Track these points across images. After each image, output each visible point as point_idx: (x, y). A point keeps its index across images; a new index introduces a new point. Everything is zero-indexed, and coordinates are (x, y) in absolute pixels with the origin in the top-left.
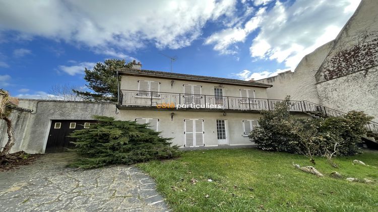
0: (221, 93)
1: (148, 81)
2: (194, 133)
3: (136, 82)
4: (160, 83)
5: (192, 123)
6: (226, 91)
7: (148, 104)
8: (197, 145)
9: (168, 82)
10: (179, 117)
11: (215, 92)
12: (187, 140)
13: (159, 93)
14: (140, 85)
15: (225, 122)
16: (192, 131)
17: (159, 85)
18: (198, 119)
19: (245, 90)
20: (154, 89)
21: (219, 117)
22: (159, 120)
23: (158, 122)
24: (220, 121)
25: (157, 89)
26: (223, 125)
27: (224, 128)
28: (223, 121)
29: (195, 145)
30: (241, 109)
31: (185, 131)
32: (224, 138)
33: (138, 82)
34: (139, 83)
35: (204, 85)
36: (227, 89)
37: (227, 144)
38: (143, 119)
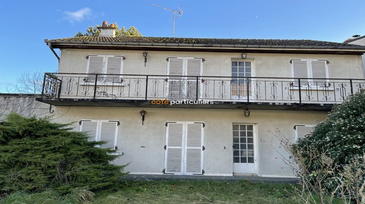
0: (249, 70)
1: (104, 56)
2: (185, 148)
3: (84, 58)
4: (124, 58)
5: (181, 130)
6: (258, 65)
7: (90, 95)
8: (188, 171)
9: (138, 55)
10: (156, 118)
11: (234, 70)
12: (169, 160)
13: (121, 77)
14: (90, 63)
15: (255, 129)
16: (181, 146)
17: (122, 62)
18: (192, 123)
19: (305, 63)
20: (113, 69)
21: (237, 117)
22: (119, 124)
23: (117, 127)
24: (243, 127)
25: (119, 69)
26: (251, 134)
27: (251, 140)
28: (251, 127)
29: (184, 171)
30: (277, 102)
31: (167, 144)
32: (251, 160)
33: (87, 58)
34: (89, 60)
35: (209, 57)
36: (260, 62)
37: (256, 172)
38: (93, 121)
